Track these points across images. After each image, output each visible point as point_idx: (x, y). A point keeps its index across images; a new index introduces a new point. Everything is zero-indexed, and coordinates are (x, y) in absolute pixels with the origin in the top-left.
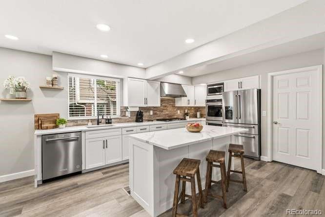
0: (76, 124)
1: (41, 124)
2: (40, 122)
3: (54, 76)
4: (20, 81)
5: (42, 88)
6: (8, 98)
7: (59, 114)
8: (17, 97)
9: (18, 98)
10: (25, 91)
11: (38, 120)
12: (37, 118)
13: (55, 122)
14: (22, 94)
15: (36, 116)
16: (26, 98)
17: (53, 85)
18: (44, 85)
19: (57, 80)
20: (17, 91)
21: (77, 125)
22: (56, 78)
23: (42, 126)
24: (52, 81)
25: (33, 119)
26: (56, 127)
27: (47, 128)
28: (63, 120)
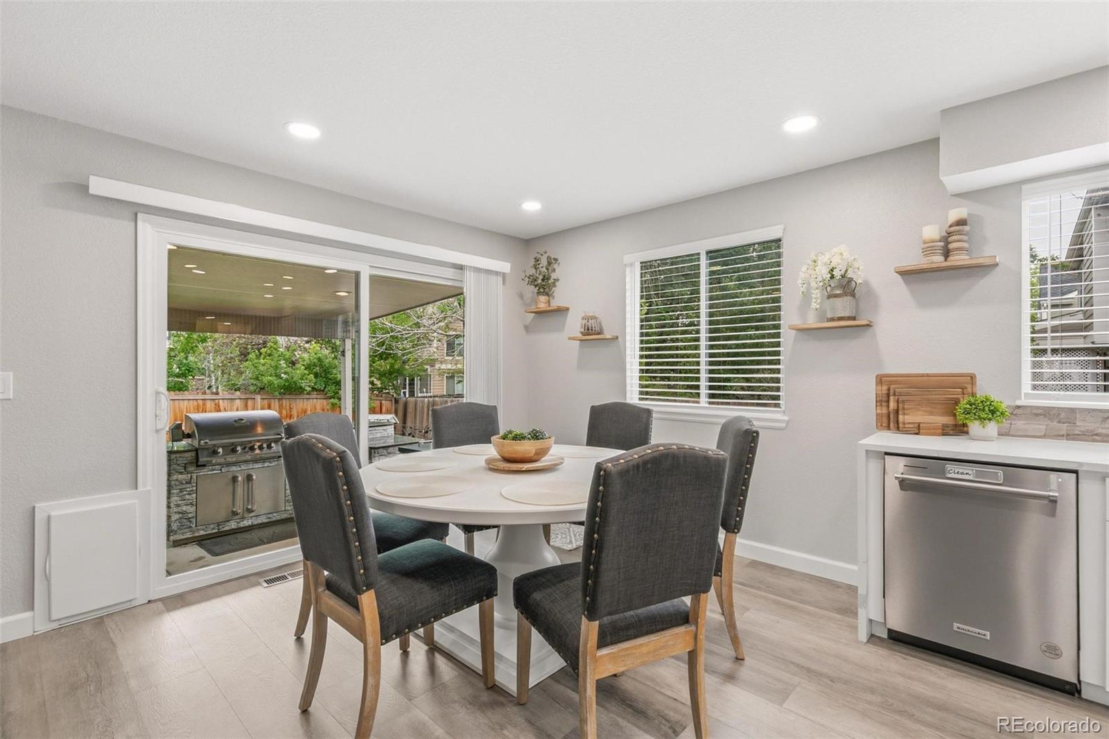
0: (1064, 428)
1: (897, 412)
2: (892, 405)
3: (954, 215)
4: (835, 262)
5: (908, 275)
6: (812, 321)
7: (972, 378)
8: (829, 316)
9: (832, 320)
10: (853, 295)
11: (888, 395)
12: (885, 388)
13: (951, 407)
14: (842, 307)
15: (880, 380)
16: (854, 318)
17: (947, 253)
18: (915, 260)
19: (967, 228)
20: (829, 297)
21: (1070, 437)
22: (961, 222)
23: (901, 417)
24: (946, 239)
25: (870, 390)
26: (960, 430)
27: (918, 430)
28: (986, 401)
